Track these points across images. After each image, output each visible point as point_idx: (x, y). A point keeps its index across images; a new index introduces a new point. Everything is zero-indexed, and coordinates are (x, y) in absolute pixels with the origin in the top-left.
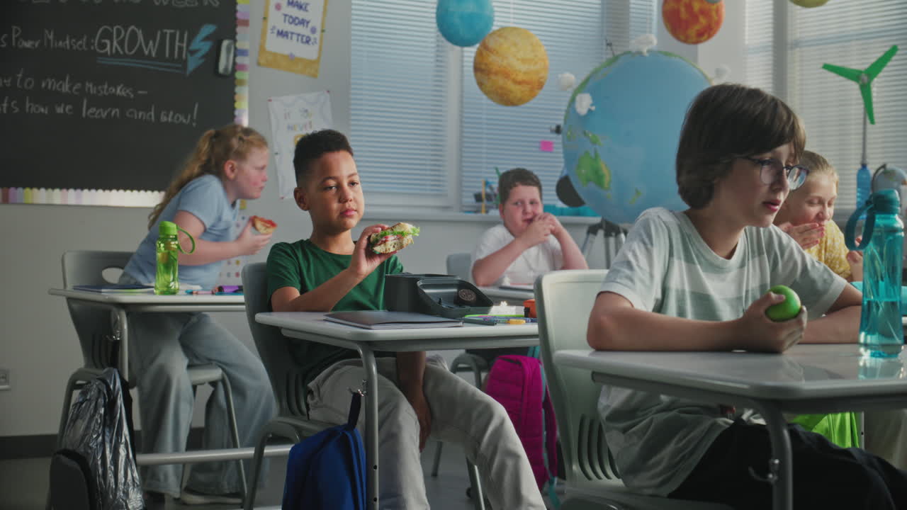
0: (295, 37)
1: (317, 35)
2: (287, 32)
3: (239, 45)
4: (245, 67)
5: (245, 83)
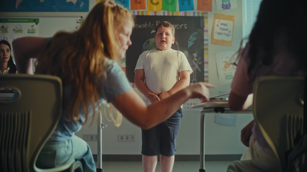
0: (224, 34)
1: (231, 33)
2: (221, 33)
3: (205, 38)
4: (207, 45)
5: (207, 49)
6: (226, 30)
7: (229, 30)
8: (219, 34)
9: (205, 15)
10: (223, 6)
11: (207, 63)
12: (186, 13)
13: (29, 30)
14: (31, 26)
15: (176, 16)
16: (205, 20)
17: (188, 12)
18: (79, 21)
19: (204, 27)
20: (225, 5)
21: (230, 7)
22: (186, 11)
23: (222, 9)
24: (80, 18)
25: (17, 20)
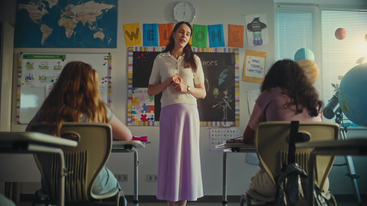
0: (255, 71)
1: (263, 70)
2: (252, 70)
3: (236, 75)
4: (238, 82)
5: (238, 87)
6: (258, 66)
7: (260, 67)
8: (250, 70)
9: (236, 52)
10: (255, 42)
11: (238, 101)
12: (216, 49)
13: (55, 67)
14: (58, 63)
15: (206, 53)
16: (236, 56)
17: (218, 48)
18: (107, 58)
19: (235, 64)
20: (256, 41)
21: (262, 43)
22: (216, 48)
23: (253, 45)
24: (108, 55)
25: (43, 57)
